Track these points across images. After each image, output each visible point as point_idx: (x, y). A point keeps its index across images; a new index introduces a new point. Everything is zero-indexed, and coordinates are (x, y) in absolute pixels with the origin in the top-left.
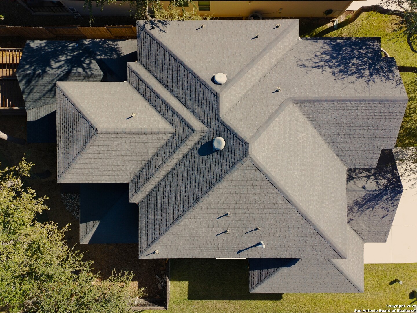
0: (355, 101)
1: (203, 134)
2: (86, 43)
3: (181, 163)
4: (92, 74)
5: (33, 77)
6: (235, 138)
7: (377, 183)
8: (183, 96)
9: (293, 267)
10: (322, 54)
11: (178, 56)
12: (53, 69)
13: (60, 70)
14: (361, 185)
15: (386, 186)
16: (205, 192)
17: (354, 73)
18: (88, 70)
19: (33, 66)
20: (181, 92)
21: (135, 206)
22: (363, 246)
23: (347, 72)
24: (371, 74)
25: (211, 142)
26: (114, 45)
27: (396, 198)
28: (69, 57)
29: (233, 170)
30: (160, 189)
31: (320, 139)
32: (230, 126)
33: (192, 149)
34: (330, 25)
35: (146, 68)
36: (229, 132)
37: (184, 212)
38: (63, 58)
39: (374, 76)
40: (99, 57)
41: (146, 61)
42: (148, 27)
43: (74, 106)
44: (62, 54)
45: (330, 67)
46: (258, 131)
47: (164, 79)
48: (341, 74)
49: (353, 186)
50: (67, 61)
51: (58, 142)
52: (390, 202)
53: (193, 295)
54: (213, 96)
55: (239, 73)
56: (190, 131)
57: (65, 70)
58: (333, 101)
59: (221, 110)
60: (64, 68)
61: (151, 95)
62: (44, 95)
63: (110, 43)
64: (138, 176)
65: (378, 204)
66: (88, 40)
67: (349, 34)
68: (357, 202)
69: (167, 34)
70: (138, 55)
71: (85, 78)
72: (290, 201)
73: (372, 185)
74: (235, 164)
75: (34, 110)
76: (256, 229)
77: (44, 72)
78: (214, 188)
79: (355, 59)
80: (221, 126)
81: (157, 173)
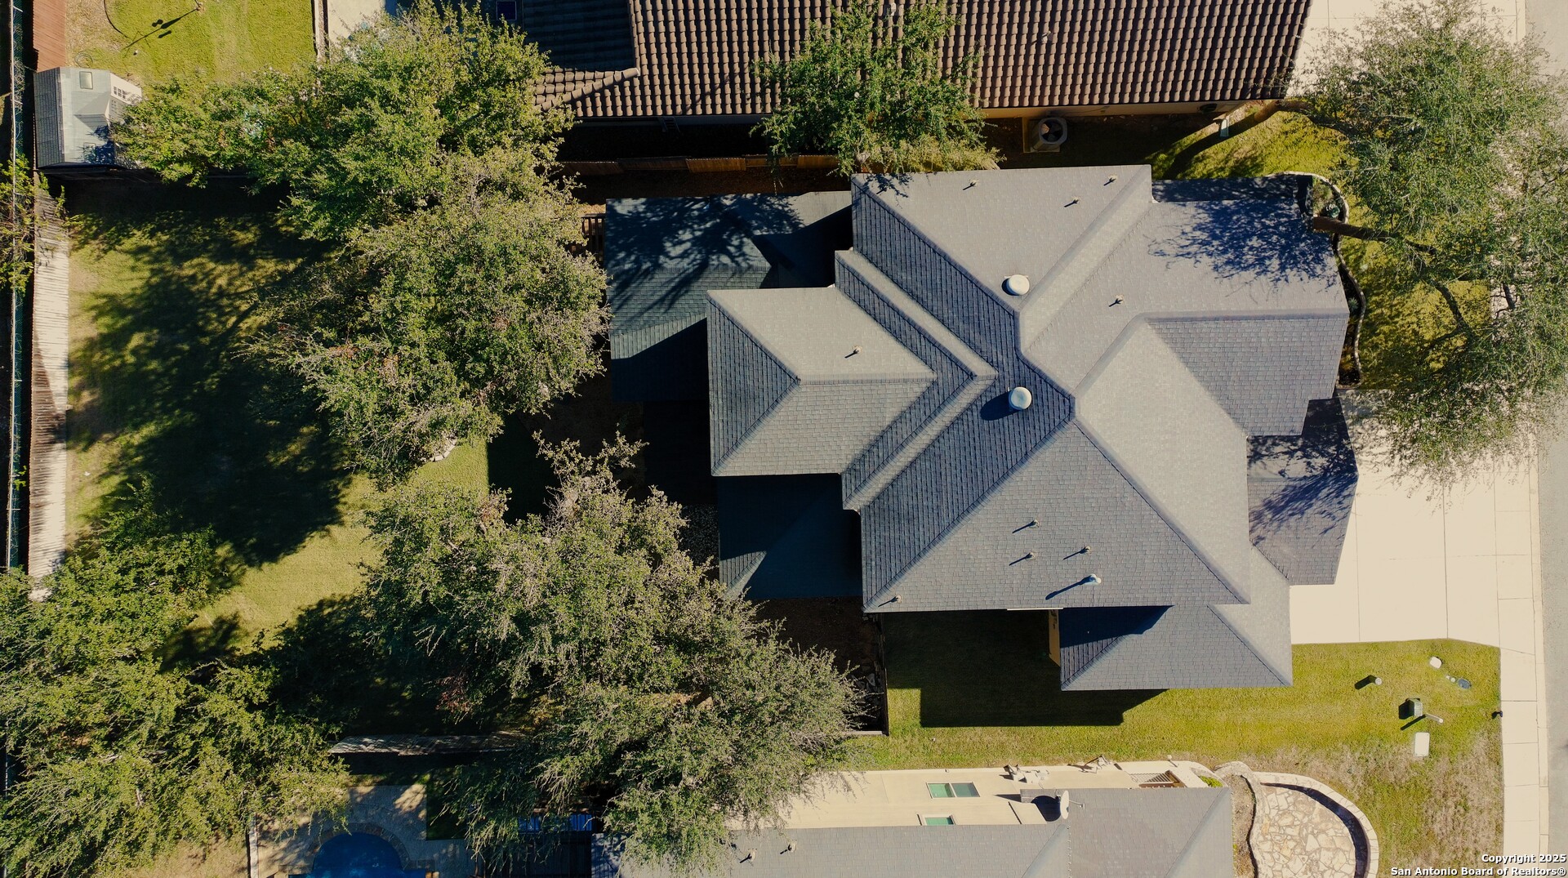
0: (1256, 318)
1: (989, 382)
2: (728, 202)
3: (946, 435)
4: (750, 267)
5: (634, 275)
6: (1050, 389)
7: (1309, 463)
8: (947, 313)
9: (1147, 632)
10: (1194, 229)
11: (936, 242)
12: (672, 258)
13: (687, 261)
14: (1276, 470)
15: (1326, 470)
16: (995, 484)
17: (1253, 265)
18: (740, 259)
19: (632, 253)
20: (945, 308)
21: (854, 517)
22: (1288, 592)
23: (1239, 263)
24: (1283, 268)
25: (1005, 397)
26: (783, 206)
27: (1346, 493)
28: (698, 233)
29: (1048, 443)
30: (905, 482)
31: (1196, 386)
32: (1040, 367)
33: (969, 408)
34: (1212, 129)
35: (871, 262)
36: (1038, 379)
37: (955, 521)
38: (687, 236)
39: (1288, 271)
40: (758, 233)
41: (870, 248)
42: (874, 186)
43: (747, 335)
44: (684, 227)
45: (1210, 255)
46: (1088, 376)
47: (909, 283)
48: (1229, 267)
49: (1261, 471)
50: (695, 241)
51: (712, 401)
52: (1336, 501)
53: (930, 718)
54: (1007, 316)
55: (1049, 273)
56: (966, 377)
57: (695, 260)
58: (1216, 319)
59: (1022, 340)
60: (692, 256)
61: (886, 313)
62: (650, 308)
63: (773, 201)
64: (861, 459)
65: (1311, 505)
66: (730, 196)
67: (1254, 148)
68: (1270, 502)
69: (910, 200)
70: (855, 238)
71: (734, 274)
72: (1144, 497)
73: (1297, 468)
74: (1051, 433)
75: (625, 337)
76: (1084, 551)
77: (657, 266)
78: (1013, 476)
79: (1255, 238)
80: (1023, 368)
81: (901, 454)
